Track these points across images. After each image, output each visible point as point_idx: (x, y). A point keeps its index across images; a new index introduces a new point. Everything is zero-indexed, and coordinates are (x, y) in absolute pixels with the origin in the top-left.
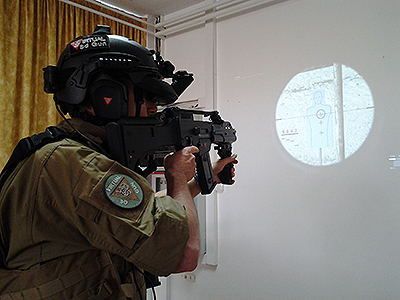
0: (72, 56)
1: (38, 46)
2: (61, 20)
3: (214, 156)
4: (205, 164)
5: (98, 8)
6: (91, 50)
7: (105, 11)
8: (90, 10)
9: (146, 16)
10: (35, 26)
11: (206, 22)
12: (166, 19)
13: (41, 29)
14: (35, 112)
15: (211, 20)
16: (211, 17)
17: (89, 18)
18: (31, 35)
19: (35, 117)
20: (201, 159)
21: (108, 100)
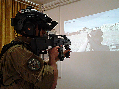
0: (19, 15)
1: (7, 13)
2: (13, 6)
3: (64, 49)
4: (61, 51)
5: (24, 2)
6: (25, 13)
7: (27, 3)
8: (22, 3)
9: (39, 5)
10: (6, 8)
11: (57, 6)
12: (45, 5)
13: (8, 8)
14: (6, 33)
15: (58, 6)
16: (58, 5)
17: (22, 5)
18: (5, 10)
19: (6, 35)
20: (60, 50)
21: (29, 29)
